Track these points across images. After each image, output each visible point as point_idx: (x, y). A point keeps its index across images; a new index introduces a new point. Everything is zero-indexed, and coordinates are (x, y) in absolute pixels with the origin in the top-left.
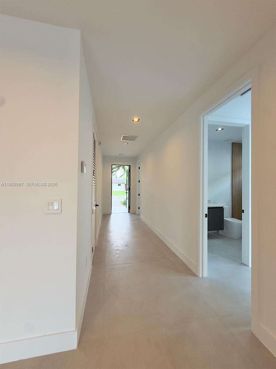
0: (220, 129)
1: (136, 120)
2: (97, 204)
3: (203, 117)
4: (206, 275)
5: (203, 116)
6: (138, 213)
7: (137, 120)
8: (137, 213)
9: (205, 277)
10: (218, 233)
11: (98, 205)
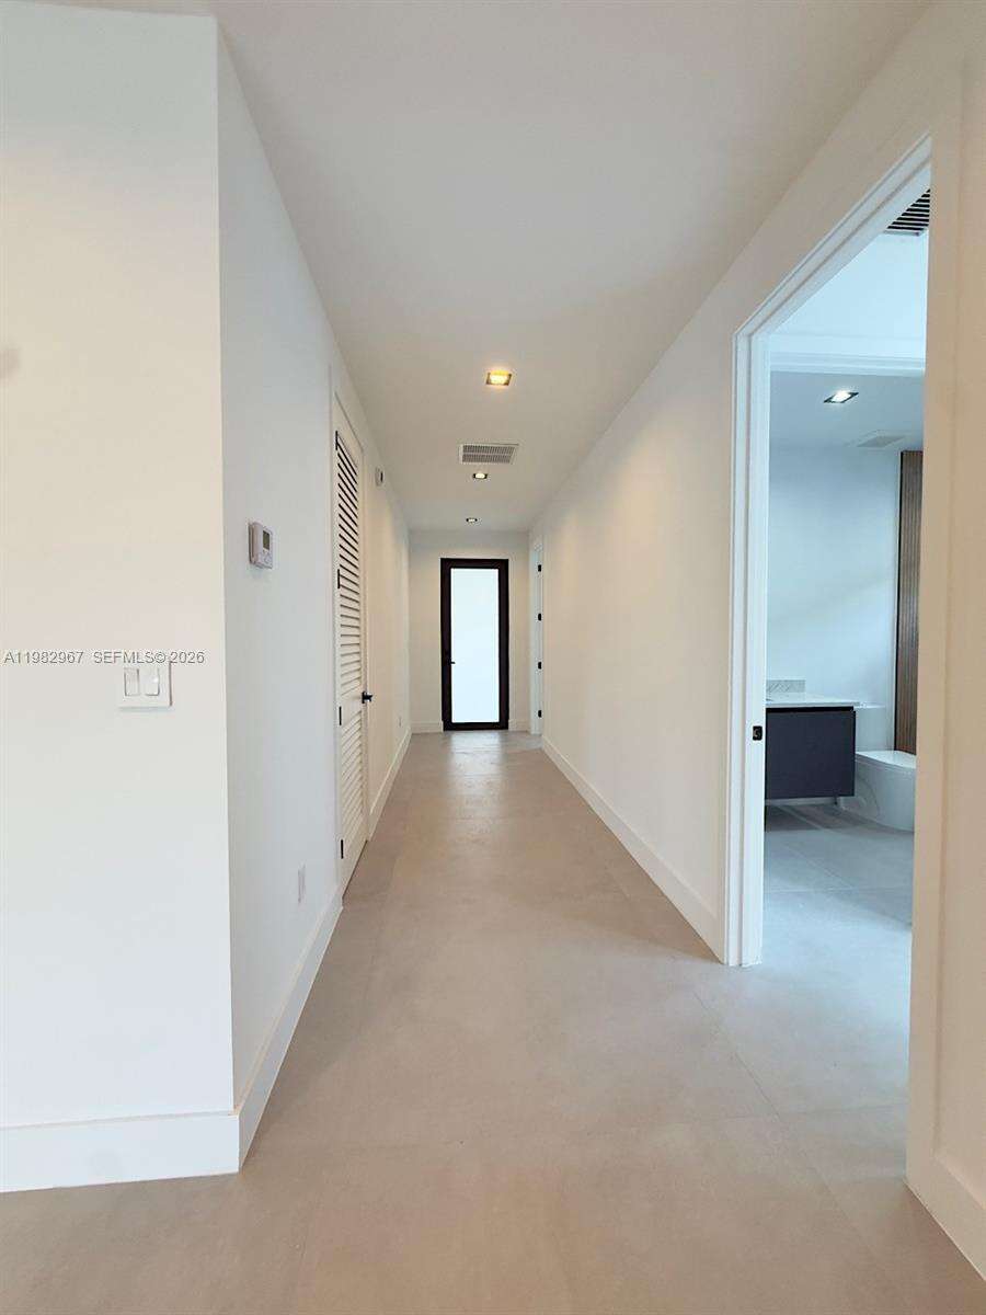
0: (841, 395)
1: (498, 378)
2: (369, 694)
3: (750, 342)
4: (753, 957)
5: (750, 335)
6: (538, 733)
7: (503, 379)
8: (534, 730)
9: (750, 967)
10: (835, 806)
11: (369, 697)
